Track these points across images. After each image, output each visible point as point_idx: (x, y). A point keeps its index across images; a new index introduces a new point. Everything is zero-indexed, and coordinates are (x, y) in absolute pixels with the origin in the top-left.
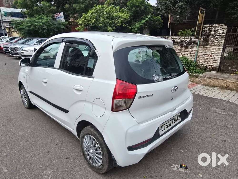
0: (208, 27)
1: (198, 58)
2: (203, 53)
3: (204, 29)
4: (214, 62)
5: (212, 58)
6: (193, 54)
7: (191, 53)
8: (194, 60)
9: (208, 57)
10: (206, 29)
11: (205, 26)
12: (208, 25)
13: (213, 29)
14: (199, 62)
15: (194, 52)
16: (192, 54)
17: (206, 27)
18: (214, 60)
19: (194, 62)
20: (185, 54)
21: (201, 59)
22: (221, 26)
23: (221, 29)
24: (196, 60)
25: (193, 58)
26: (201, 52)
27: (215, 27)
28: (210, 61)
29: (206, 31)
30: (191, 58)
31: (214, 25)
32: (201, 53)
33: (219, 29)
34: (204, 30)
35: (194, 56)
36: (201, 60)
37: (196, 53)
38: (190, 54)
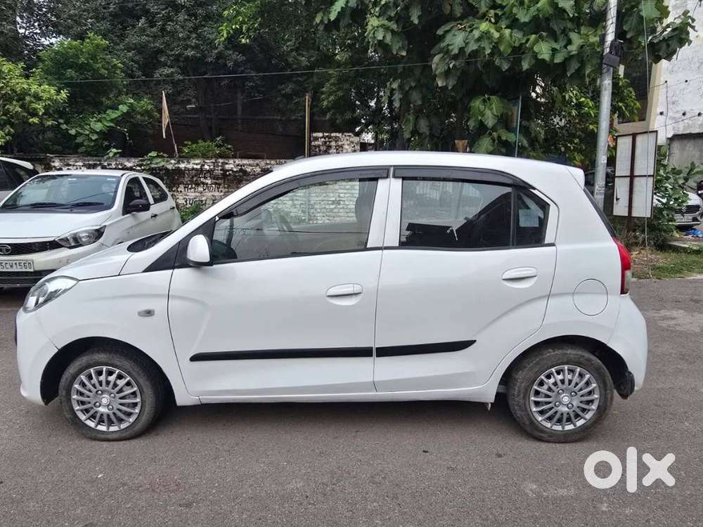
0: (321, 138)
1: (312, 211)
2: (320, 199)
3: (313, 144)
4: (348, 217)
5: (343, 208)
6: (299, 202)
7: (292, 200)
8: (302, 215)
9: (333, 206)
10: (317, 143)
11: (315, 135)
12: (320, 135)
13: (333, 144)
14: (317, 219)
15: (300, 196)
16: (296, 202)
17: (316, 139)
18: (347, 213)
19: (305, 219)
20: (279, 204)
21: (319, 210)
22: (348, 138)
23: (349, 143)
24: (309, 215)
25: (300, 212)
26: (317, 196)
27: (337, 140)
28: (341, 214)
29: (319, 146)
30: (295, 212)
31: (332, 135)
32: (317, 199)
33: (345, 142)
34: (315, 146)
35: (302, 206)
36: (319, 215)
37: (305, 199)
38: (291, 202)
